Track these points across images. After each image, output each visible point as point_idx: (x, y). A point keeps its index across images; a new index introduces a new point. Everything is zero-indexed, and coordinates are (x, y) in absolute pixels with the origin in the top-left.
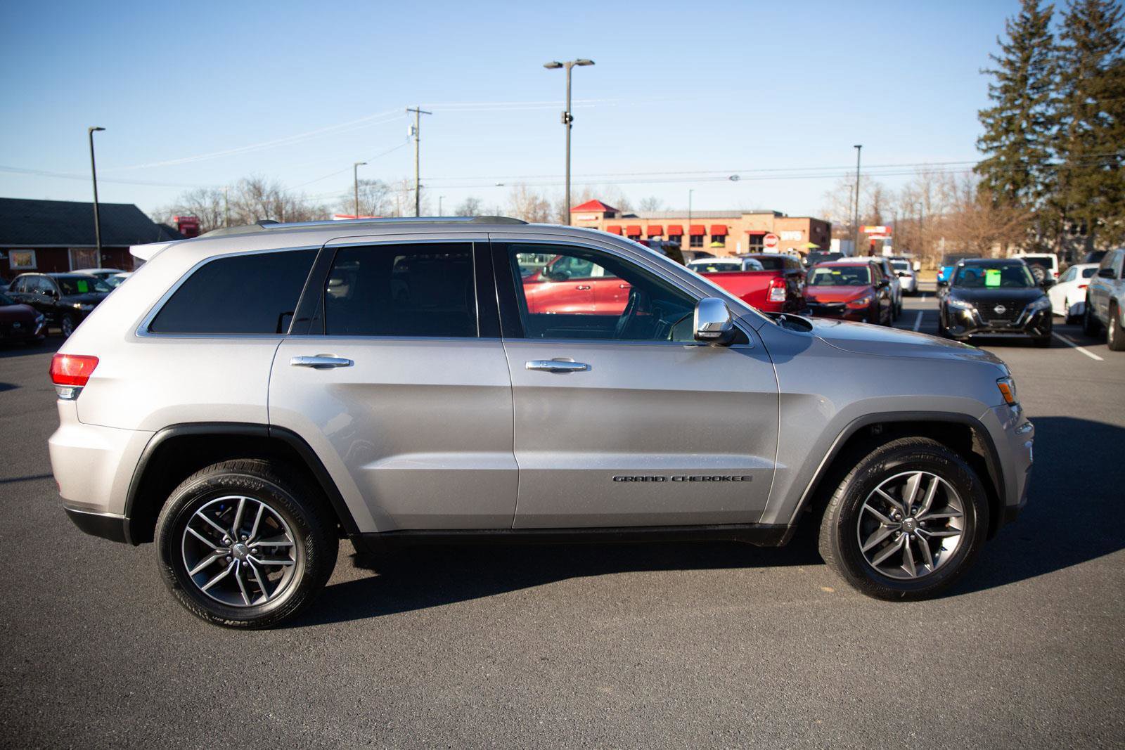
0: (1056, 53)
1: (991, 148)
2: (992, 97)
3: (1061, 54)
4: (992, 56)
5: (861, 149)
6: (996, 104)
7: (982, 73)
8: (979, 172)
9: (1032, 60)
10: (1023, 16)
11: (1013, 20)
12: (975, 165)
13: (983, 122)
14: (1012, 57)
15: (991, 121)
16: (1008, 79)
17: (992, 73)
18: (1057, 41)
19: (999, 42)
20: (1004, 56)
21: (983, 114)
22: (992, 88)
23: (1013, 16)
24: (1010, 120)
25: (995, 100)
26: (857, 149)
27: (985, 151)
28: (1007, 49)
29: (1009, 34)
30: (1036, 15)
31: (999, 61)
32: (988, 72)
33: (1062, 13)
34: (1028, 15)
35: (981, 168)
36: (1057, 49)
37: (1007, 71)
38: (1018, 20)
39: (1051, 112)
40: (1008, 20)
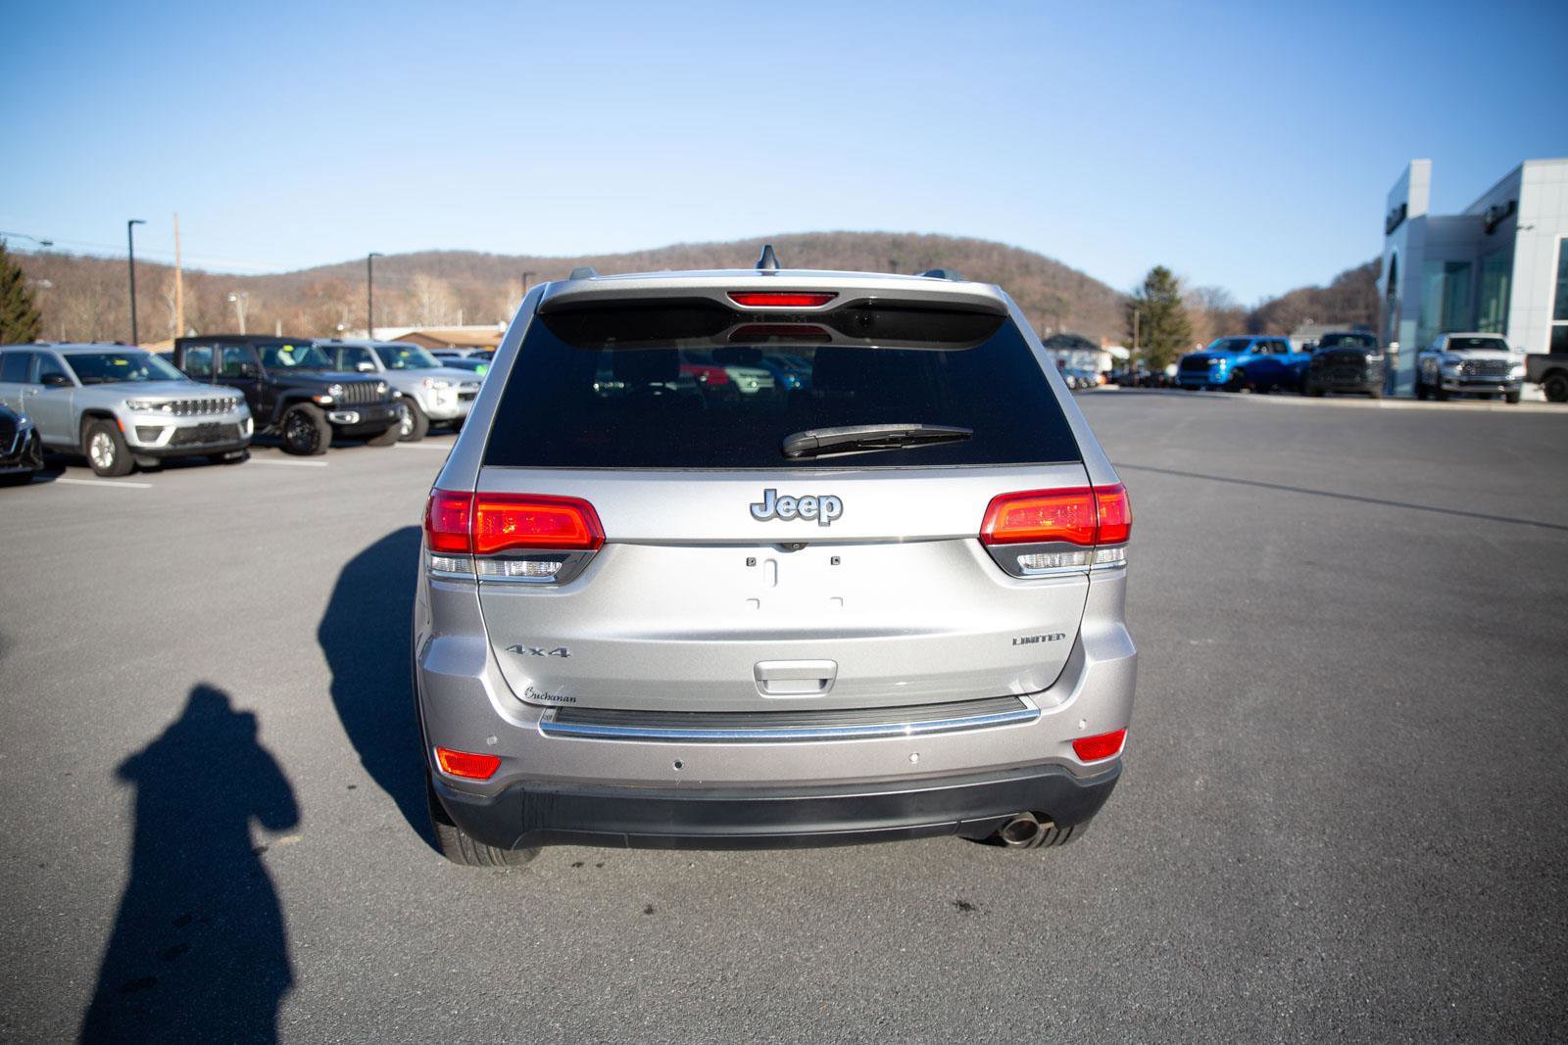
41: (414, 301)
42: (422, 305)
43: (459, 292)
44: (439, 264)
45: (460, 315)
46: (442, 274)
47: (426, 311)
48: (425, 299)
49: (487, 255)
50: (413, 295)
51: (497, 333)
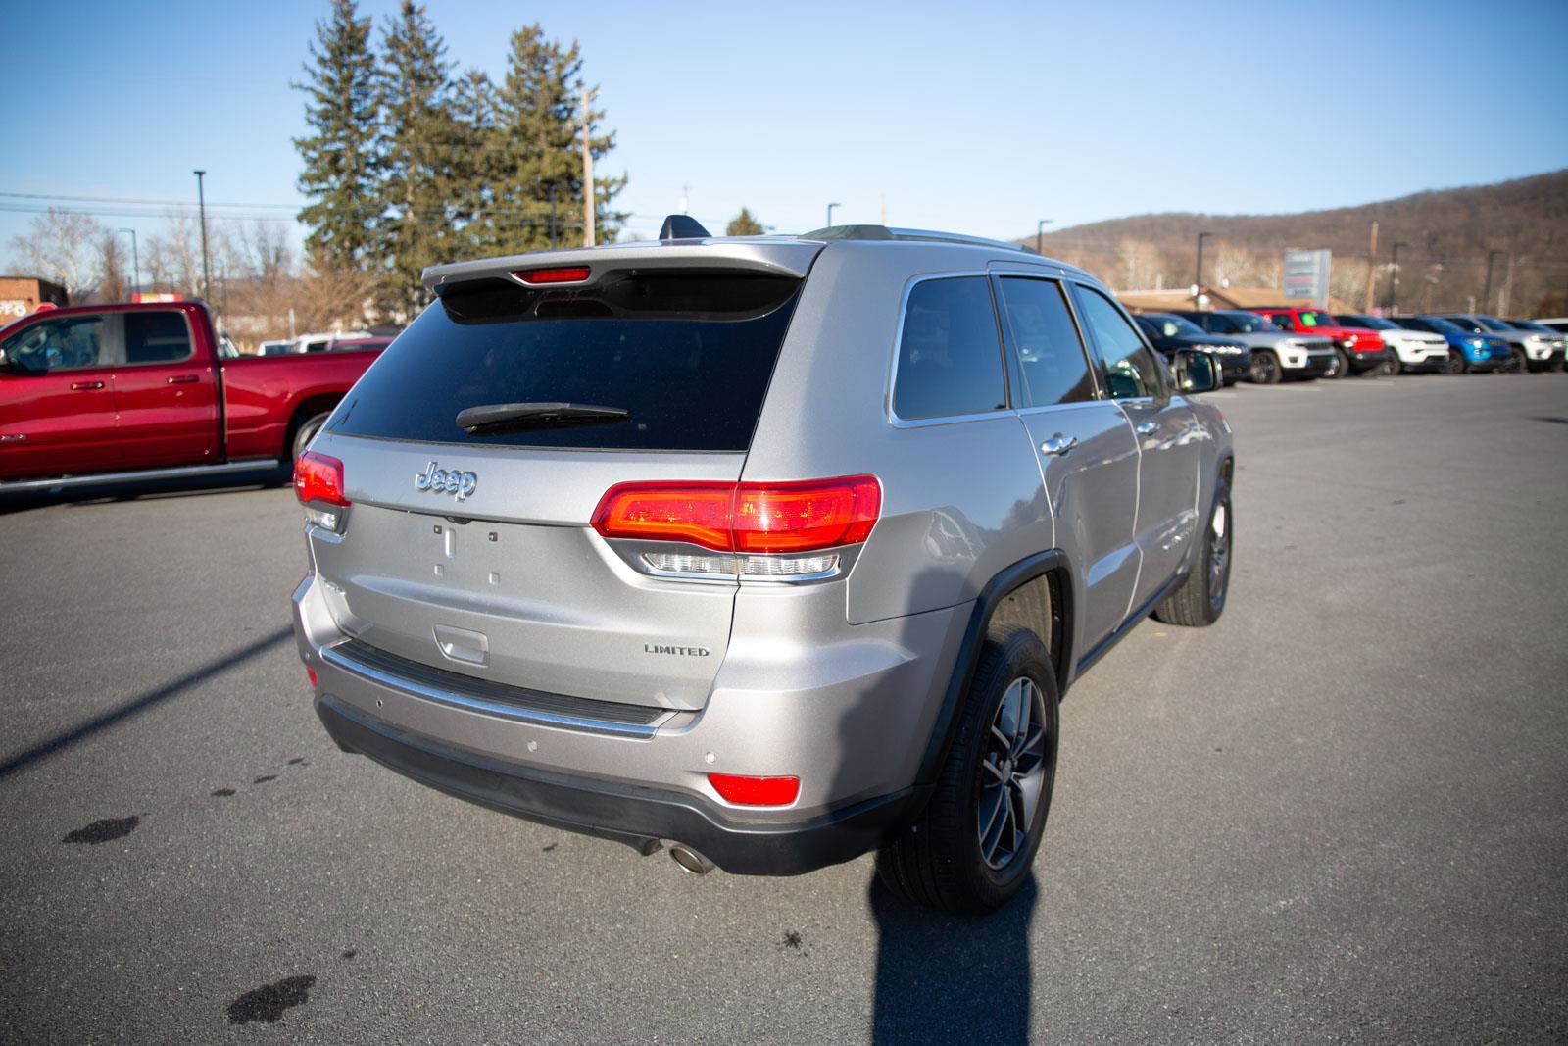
0: (381, 79)
1: (317, 191)
2: (311, 122)
3: (387, 80)
4: (306, 67)
5: (204, 177)
6: (316, 132)
7: (293, 87)
8: (305, 221)
9: (354, 82)
10: (337, 23)
11: (325, 25)
12: (299, 211)
13: (304, 154)
14: (332, 74)
15: (313, 154)
16: (329, 101)
17: (306, 89)
18: (380, 64)
19: (312, 50)
20: (319, 69)
21: (301, 144)
22: (309, 110)
23: (324, 19)
24: (336, 158)
25: (315, 127)
26: (197, 177)
27: (310, 194)
28: (322, 61)
29: (322, 41)
30: (353, 25)
31: (314, 75)
32: (301, 87)
33: (383, 31)
34: (343, 22)
35: (307, 215)
36: (380, 73)
37: (324, 90)
38: (333, 27)
39: (382, 151)
40: (317, 23)
41: (1120, 266)
42: (1128, 270)
43: (1166, 256)
44: (1148, 228)
45: (1160, 280)
46: (1153, 239)
47: (1131, 275)
48: (1131, 264)
49: (1201, 216)
50: (1120, 259)
51: (1187, 297)
